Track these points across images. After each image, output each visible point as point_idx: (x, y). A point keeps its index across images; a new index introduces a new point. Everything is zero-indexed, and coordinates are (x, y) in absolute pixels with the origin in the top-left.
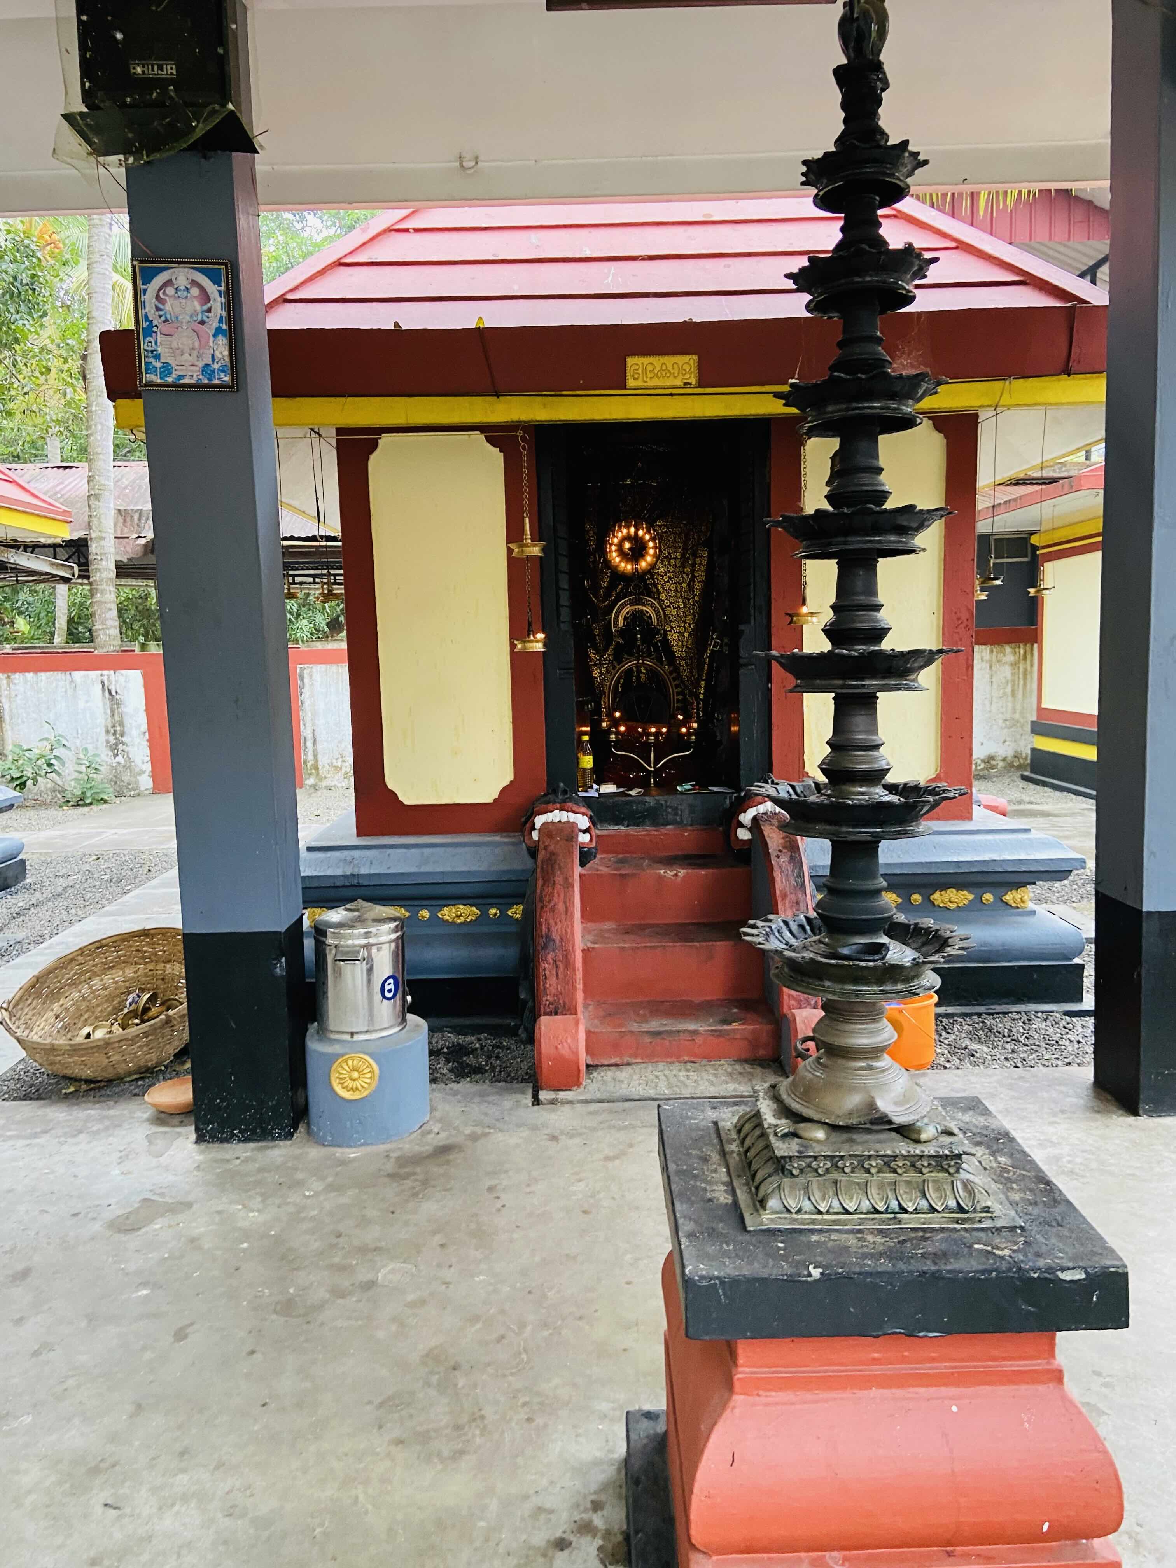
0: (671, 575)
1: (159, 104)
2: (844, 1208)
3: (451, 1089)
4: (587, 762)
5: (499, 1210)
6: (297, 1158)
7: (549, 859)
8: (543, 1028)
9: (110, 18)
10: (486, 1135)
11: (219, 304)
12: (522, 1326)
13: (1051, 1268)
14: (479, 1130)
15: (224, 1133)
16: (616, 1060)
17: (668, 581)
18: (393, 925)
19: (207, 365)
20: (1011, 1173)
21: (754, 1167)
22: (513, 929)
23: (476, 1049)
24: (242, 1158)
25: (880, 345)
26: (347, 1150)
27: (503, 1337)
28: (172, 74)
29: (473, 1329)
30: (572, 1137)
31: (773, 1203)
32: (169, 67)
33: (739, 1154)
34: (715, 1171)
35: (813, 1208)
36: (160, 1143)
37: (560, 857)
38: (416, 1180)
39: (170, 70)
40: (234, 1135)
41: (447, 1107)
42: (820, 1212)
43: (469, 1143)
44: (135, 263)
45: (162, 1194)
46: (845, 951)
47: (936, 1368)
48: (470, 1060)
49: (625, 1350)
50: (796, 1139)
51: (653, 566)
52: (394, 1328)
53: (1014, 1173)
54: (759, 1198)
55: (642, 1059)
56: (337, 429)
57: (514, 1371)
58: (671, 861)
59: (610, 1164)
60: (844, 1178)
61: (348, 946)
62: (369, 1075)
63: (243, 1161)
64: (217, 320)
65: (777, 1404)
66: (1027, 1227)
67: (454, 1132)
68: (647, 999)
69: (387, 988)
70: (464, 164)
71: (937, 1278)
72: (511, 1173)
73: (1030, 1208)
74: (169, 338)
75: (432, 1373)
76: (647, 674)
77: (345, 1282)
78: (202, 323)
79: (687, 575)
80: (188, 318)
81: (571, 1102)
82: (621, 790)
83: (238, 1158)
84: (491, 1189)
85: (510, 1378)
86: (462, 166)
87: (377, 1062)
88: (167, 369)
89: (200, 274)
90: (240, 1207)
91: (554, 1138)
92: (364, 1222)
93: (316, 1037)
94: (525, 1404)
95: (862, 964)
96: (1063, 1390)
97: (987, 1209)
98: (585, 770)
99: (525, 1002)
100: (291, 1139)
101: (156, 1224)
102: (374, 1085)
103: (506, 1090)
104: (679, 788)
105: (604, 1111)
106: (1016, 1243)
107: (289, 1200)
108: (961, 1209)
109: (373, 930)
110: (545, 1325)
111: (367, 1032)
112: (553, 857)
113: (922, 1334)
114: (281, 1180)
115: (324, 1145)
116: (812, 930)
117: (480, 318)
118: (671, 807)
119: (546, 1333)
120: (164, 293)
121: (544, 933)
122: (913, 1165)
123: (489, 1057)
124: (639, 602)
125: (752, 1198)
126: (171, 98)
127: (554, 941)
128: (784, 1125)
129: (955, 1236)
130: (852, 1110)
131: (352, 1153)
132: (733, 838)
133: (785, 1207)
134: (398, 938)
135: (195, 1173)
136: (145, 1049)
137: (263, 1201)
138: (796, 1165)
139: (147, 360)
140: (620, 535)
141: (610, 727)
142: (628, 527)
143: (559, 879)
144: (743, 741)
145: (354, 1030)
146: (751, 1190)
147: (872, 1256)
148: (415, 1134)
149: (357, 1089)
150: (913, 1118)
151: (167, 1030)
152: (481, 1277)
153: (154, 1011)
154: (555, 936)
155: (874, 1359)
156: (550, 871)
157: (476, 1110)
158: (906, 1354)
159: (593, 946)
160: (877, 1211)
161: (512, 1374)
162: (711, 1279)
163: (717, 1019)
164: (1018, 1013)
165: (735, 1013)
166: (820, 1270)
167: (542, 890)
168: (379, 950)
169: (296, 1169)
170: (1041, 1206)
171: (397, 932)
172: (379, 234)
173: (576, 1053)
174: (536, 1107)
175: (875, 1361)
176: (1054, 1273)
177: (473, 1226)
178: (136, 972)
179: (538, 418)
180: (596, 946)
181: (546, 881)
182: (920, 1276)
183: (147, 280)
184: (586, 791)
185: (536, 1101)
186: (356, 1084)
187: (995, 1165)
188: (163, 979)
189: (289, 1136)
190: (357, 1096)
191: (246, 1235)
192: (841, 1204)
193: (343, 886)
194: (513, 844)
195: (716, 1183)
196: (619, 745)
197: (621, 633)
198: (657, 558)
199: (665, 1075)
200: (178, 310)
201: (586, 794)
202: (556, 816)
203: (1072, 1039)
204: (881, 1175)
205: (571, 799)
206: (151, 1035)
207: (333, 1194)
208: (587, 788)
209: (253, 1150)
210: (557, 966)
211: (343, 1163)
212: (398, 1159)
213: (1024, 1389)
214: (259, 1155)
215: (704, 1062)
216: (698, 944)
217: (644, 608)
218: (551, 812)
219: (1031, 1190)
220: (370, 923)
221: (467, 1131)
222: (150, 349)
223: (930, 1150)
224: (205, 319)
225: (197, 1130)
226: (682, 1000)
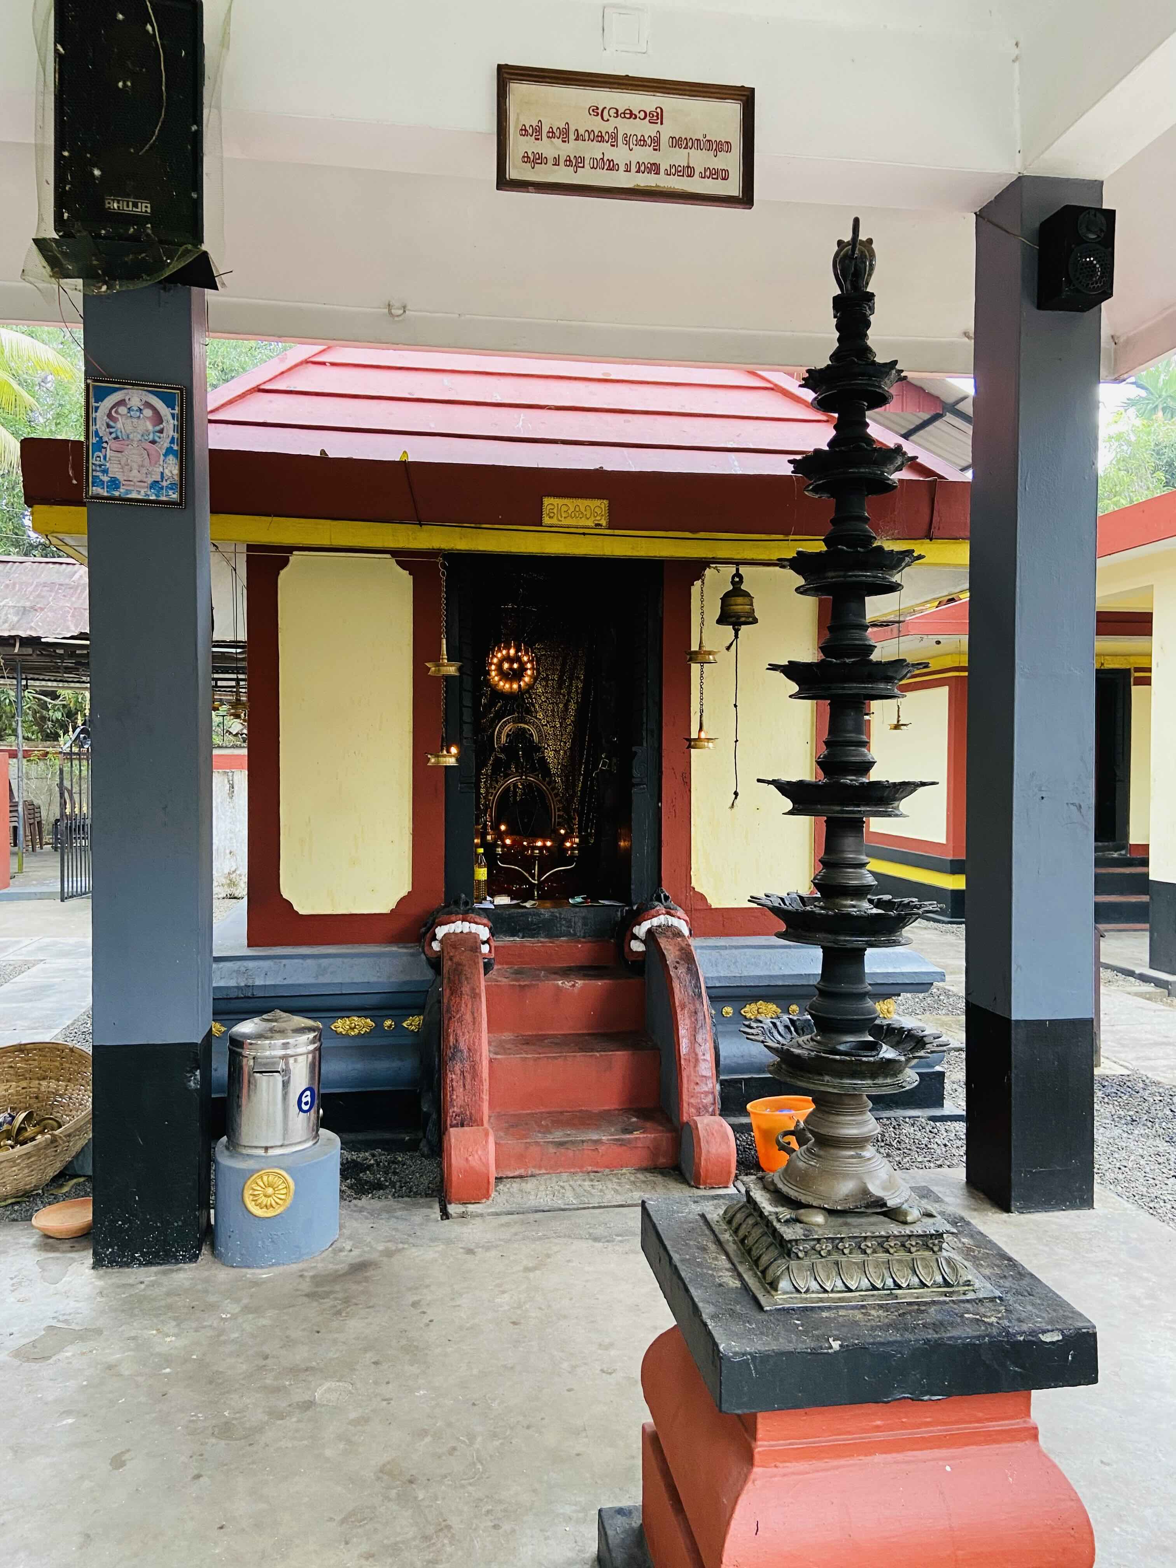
0: (549, 696)
1: (135, 238)
2: (846, 1286)
3: (356, 1206)
4: (482, 874)
5: (427, 1325)
6: (206, 1280)
7: (455, 970)
8: (453, 1140)
9: (88, 155)
10: (399, 1251)
11: (172, 426)
12: (472, 1438)
13: (1034, 1331)
14: (391, 1246)
15: (124, 1257)
16: (521, 1172)
17: (545, 701)
18: (312, 1035)
19: (157, 482)
20: (976, 1252)
21: (755, 1253)
22: (408, 1041)
23: (372, 1165)
24: (146, 1283)
25: (866, 523)
26: (258, 1271)
27: (454, 1449)
28: (146, 212)
29: (423, 1443)
30: (488, 1249)
31: (784, 1284)
32: (144, 205)
33: (735, 1242)
34: (716, 1259)
35: (819, 1288)
36: (54, 1269)
37: (466, 968)
38: (336, 1299)
39: (144, 208)
40: (136, 1258)
41: (355, 1224)
42: (825, 1291)
43: (385, 1259)
44: (89, 381)
45: (66, 1321)
46: (842, 1048)
47: (931, 1432)
48: (367, 1176)
49: (578, 1455)
50: (798, 1224)
51: (531, 687)
52: (341, 1446)
53: (979, 1252)
54: (769, 1279)
55: (546, 1170)
56: (248, 545)
57: (471, 1481)
58: (566, 972)
59: (531, 1275)
60: (843, 1259)
61: (267, 1058)
62: (284, 1191)
63: (148, 1286)
64: (169, 440)
65: (793, 1473)
66: (1004, 1296)
67: (366, 1249)
68: (548, 1110)
69: (304, 1100)
70: (393, 311)
71: (940, 1345)
72: (433, 1288)
73: (1001, 1281)
74: (119, 455)
75: (389, 1488)
76: (523, 789)
77: (283, 1405)
78: (153, 442)
79: (564, 696)
80: (139, 437)
81: (481, 1215)
82: (515, 902)
83: (142, 1283)
84: (415, 1304)
85: (470, 1488)
86: (390, 313)
87: (292, 1177)
88: (114, 483)
89: (155, 398)
90: (154, 1332)
91: (470, 1251)
92: (289, 1343)
93: (226, 1153)
94: (488, 1512)
95: (864, 1059)
96: (1038, 1446)
97: (968, 1283)
98: (479, 881)
99: (428, 1115)
100: (195, 1262)
101: (67, 1351)
102: (289, 1202)
103: (414, 1205)
104: (571, 901)
105: (516, 1223)
106: (1000, 1312)
107: (205, 1323)
108: (947, 1284)
109: (291, 1041)
110: (495, 1435)
111: (282, 1146)
112: (460, 967)
113: (926, 1398)
114: (194, 1304)
115: (233, 1267)
116: (796, 1031)
117: (405, 452)
118: (565, 919)
119: (497, 1443)
120: (116, 412)
121: (451, 1044)
122: (903, 1245)
123: (386, 1173)
124: (522, 720)
125: (760, 1282)
126: (148, 235)
127: (461, 1051)
128: (786, 1213)
129: (946, 1307)
130: (847, 1196)
131: (264, 1274)
132: (626, 949)
133: (795, 1287)
134: (315, 1049)
135: (99, 1299)
136: (26, 1171)
137: (178, 1325)
138: (801, 1248)
139: (94, 473)
140: (499, 655)
141: (495, 840)
142: (508, 648)
143: (466, 989)
144: (635, 857)
145: (269, 1145)
146: (756, 1274)
147: (880, 1328)
148: (327, 1252)
149: (271, 1206)
150: (899, 1201)
151: (50, 1151)
152: (422, 1392)
153: (30, 1131)
154: (462, 1046)
155: (878, 1427)
156: (457, 982)
157: (386, 1226)
158: (904, 1420)
159: (495, 1056)
160: (875, 1288)
161: (470, 1484)
162: (744, 1355)
163: (619, 1127)
164: (889, 1119)
165: (634, 1122)
166: (839, 1342)
167: (450, 1000)
168: (296, 1061)
169: (206, 1291)
170: (1010, 1279)
171: (314, 1043)
172: (296, 366)
173: (487, 1165)
174: (446, 1222)
175: (878, 1428)
176: (1036, 1336)
177: (404, 1342)
178: (6, 1090)
179: (459, 547)
180: (499, 1057)
181: (453, 992)
182: (925, 1343)
183: (100, 398)
184: (481, 903)
185: (445, 1215)
186: (269, 1201)
187: (960, 1245)
188: (37, 1098)
189: (194, 1258)
190: (270, 1213)
191: (168, 1360)
192: (843, 1282)
193: (237, 998)
194: (412, 955)
195: (721, 1270)
196: (504, 858)
197: (503, 749)
198: (535, 679)
199: (570, 1186)
200: (129, 428)
201: (482, 906)
202: (459, 927)
203: (939, 1142)
204: (875, 1255)
205: (473, 910)
206: (35, 1155)
207: (251, 1316)
208: (482, 900)
209: (156, 1274)
210: (464, 1077)
211: (256, 1283)
212: (313, 1277)
213: (1005, 1447)
214: (165, 1280)
215: (607, 1171)
216: (598, 1054)
217: (527, 726)
218: (454, 922)
219: (998, 1266)
220: (290, 1033)
221: (381, 1247)
222: (97, 463)
223: (918, 1229)
224: (157, 439)
225: (95, 1254)
226: (581, 1111)
